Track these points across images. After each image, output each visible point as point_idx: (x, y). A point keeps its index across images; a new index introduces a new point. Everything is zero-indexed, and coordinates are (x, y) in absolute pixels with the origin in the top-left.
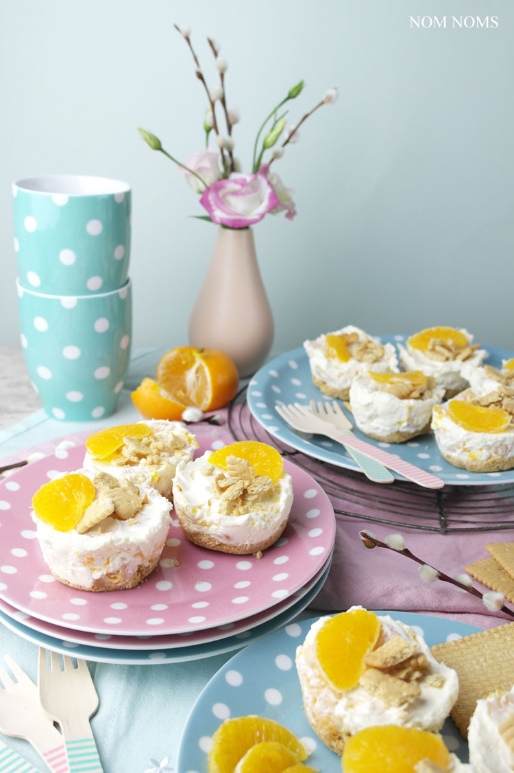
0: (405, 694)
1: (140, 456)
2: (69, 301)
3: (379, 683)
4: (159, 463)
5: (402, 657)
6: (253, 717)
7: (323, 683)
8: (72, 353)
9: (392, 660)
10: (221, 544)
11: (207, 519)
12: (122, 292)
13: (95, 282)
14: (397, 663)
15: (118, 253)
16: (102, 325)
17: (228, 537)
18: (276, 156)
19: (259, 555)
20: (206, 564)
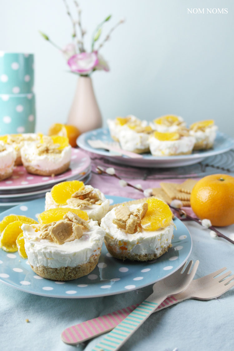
0: (81, 203)
1: (13, 141)
2: (5, 97)
3: (73, 200)
4: (19, 143)
5: (85, 192)
6: (23, 216)
7: (53, 203)
8: (7, 120)
9: (80, 193)
10: (37, 170)
11: (30, 158)
12: (29, 96)
13: (16, 90)
14: (83, 194)
15: (27, 78)
16: (20, 109)
17: (38, 166)
18: (101, 46)
19: (53, 175)
20: (31, 178)
